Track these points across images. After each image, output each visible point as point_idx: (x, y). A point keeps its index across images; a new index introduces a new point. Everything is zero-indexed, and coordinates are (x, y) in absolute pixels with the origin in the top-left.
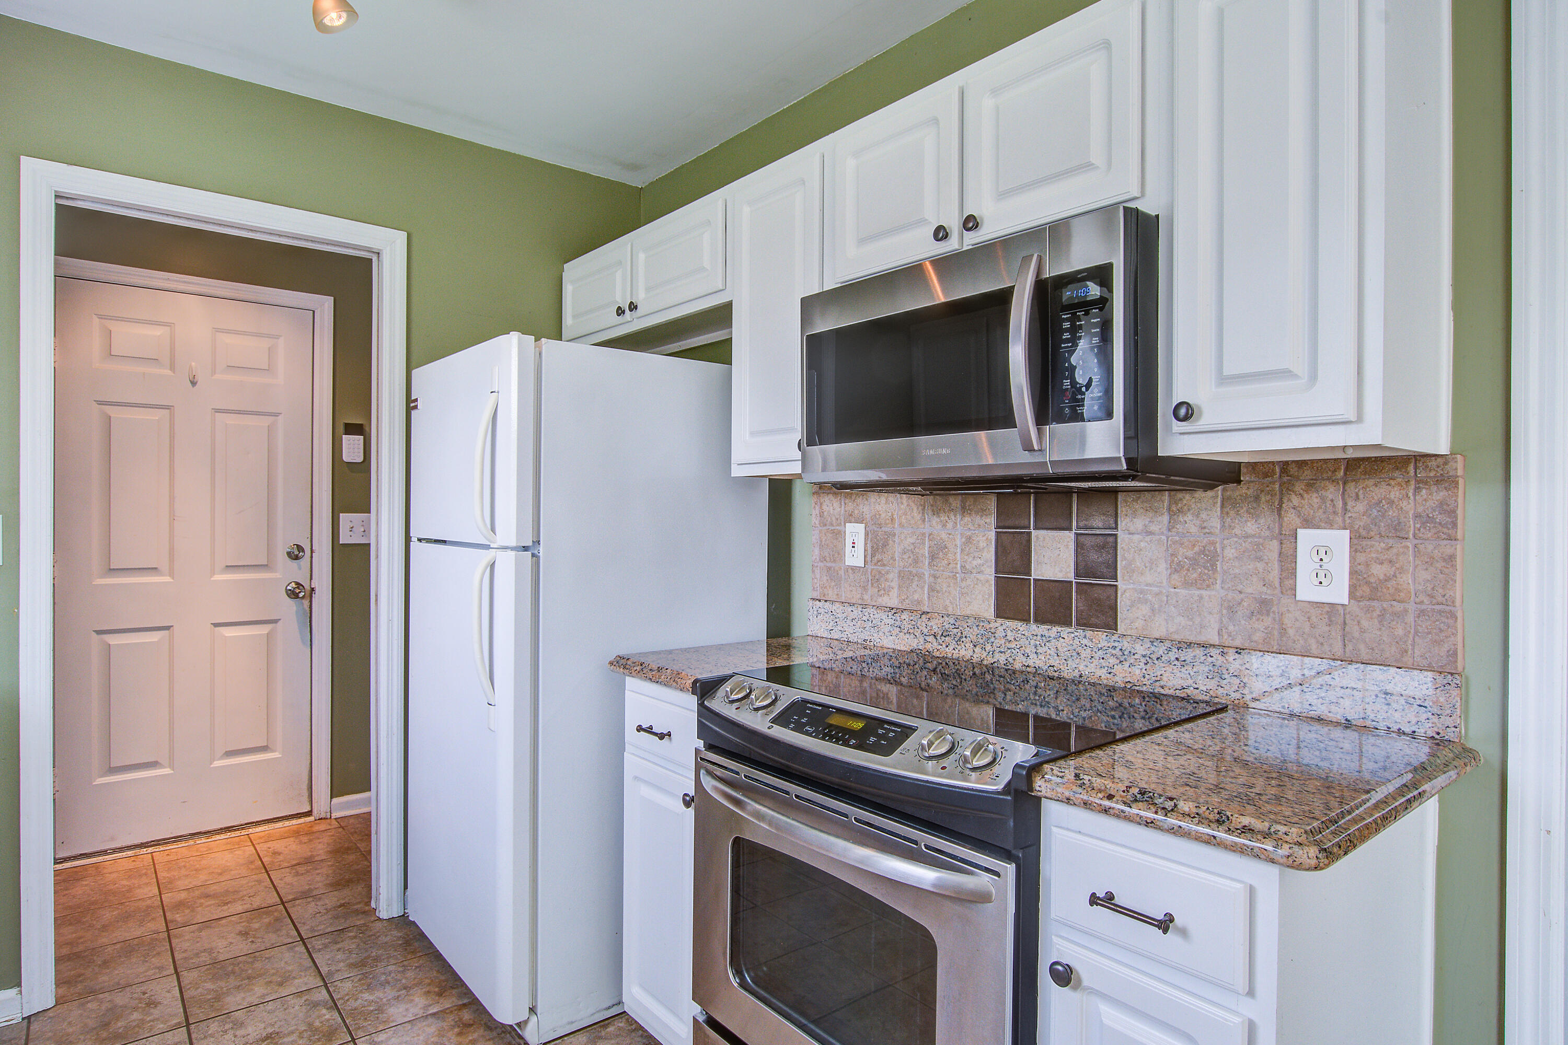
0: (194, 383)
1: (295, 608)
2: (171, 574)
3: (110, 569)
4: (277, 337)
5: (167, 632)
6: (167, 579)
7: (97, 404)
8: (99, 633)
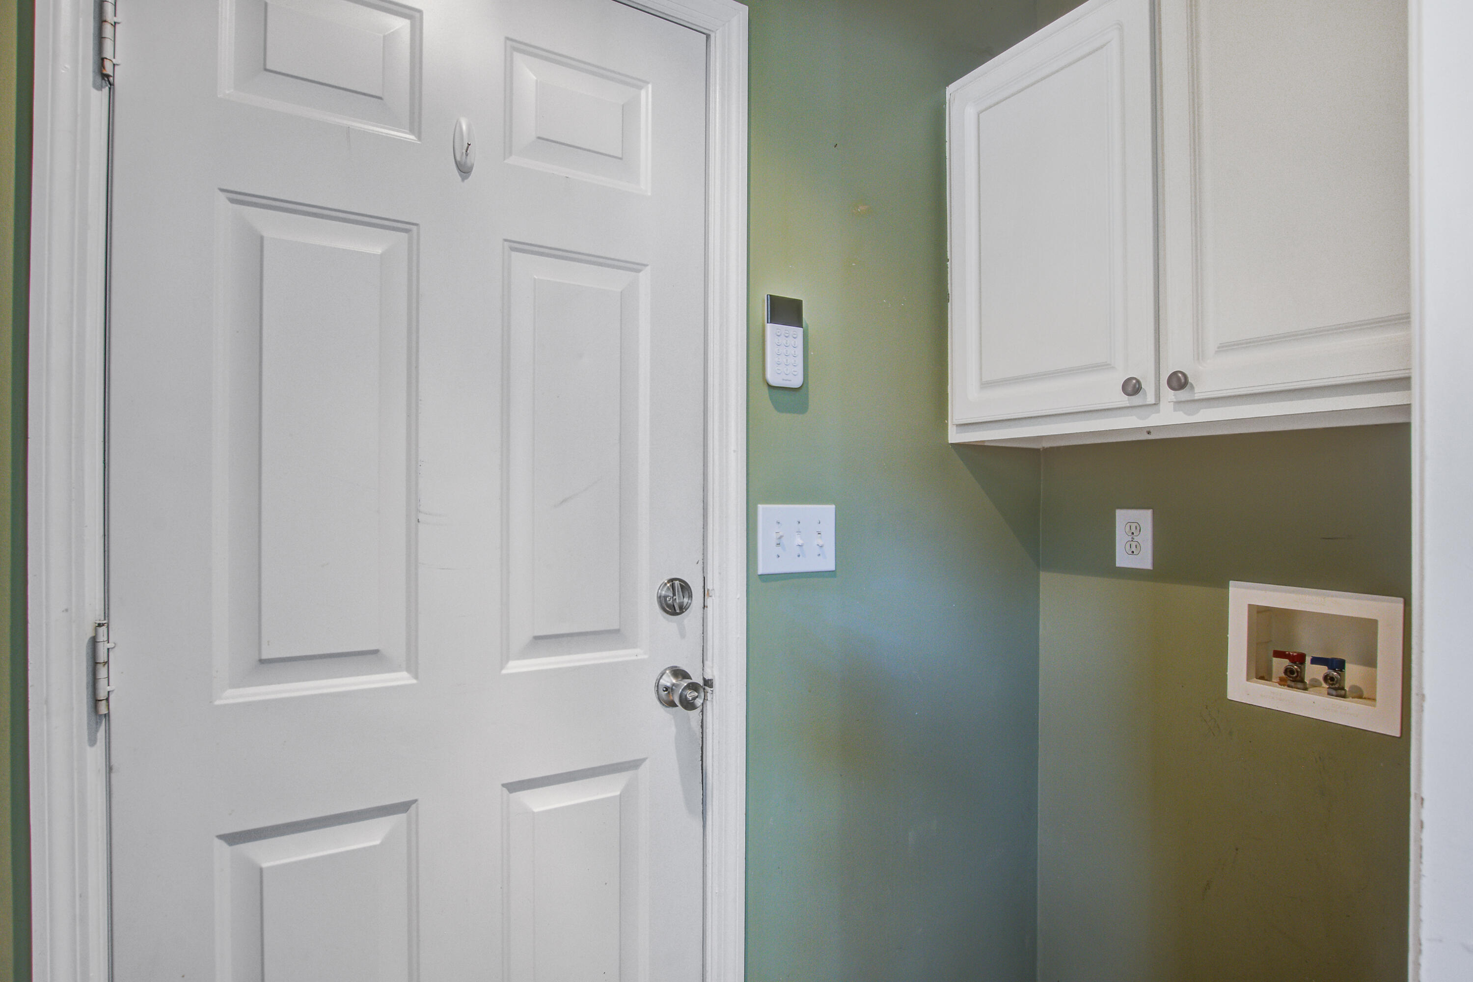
0: (464, 170)
1: (673, 729)
2: (412, 666)
3: (262, 661)
4: (638, 84)
5: (401, 818)
6: (402, 678)
7: (232, 201)
8: (233, 839)
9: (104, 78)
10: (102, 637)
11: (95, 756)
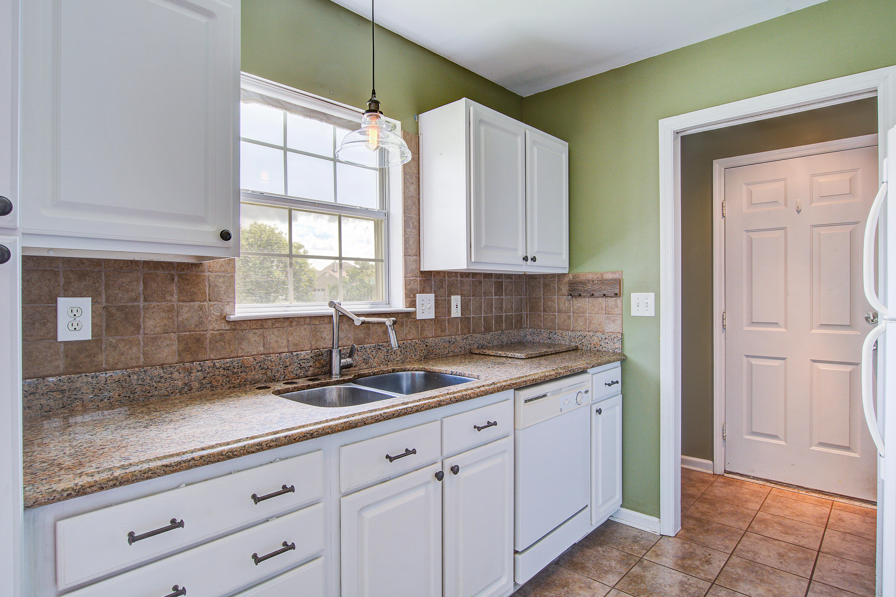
0: (798, 212)
2: (786, 327)
3: (752, 322)
5: (783, 361)
6: (783, 330)
7: (746, 232)
8: (747, 356)
9: (724, 216)
10: (724, 315)
11: (723, 335)
